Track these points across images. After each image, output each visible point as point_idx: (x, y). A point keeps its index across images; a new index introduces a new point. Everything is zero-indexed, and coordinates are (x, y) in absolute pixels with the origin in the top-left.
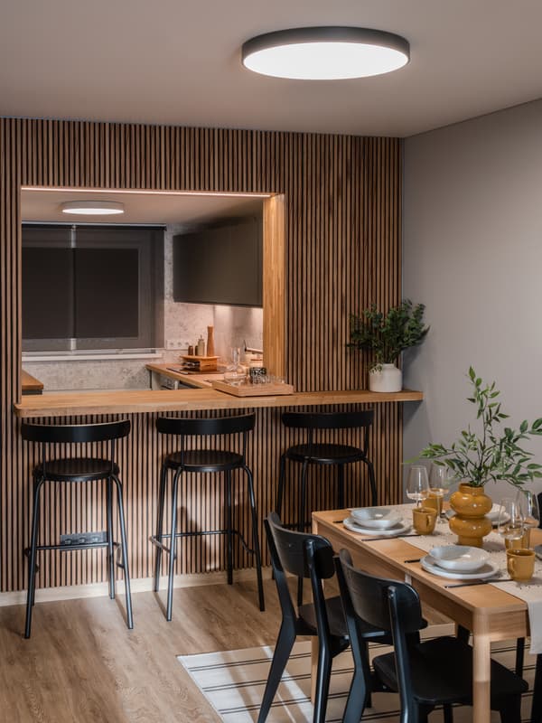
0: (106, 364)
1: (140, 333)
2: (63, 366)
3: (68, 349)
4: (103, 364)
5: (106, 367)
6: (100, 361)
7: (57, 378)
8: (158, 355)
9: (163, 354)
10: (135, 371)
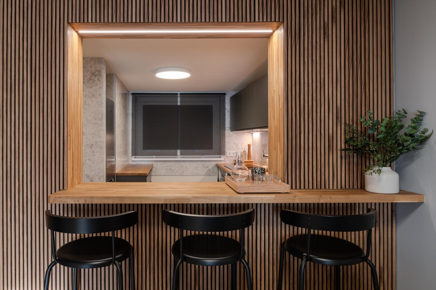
0: (195, 163)
1: (213, 147)
2: (174, 163)
3: (176, 155)
4: (193, 163)
5: (195, 164)
6: (192, 161)
7: (170, 169)
8: (222, 159)
9: (225, 159)
10: (210, 167)
